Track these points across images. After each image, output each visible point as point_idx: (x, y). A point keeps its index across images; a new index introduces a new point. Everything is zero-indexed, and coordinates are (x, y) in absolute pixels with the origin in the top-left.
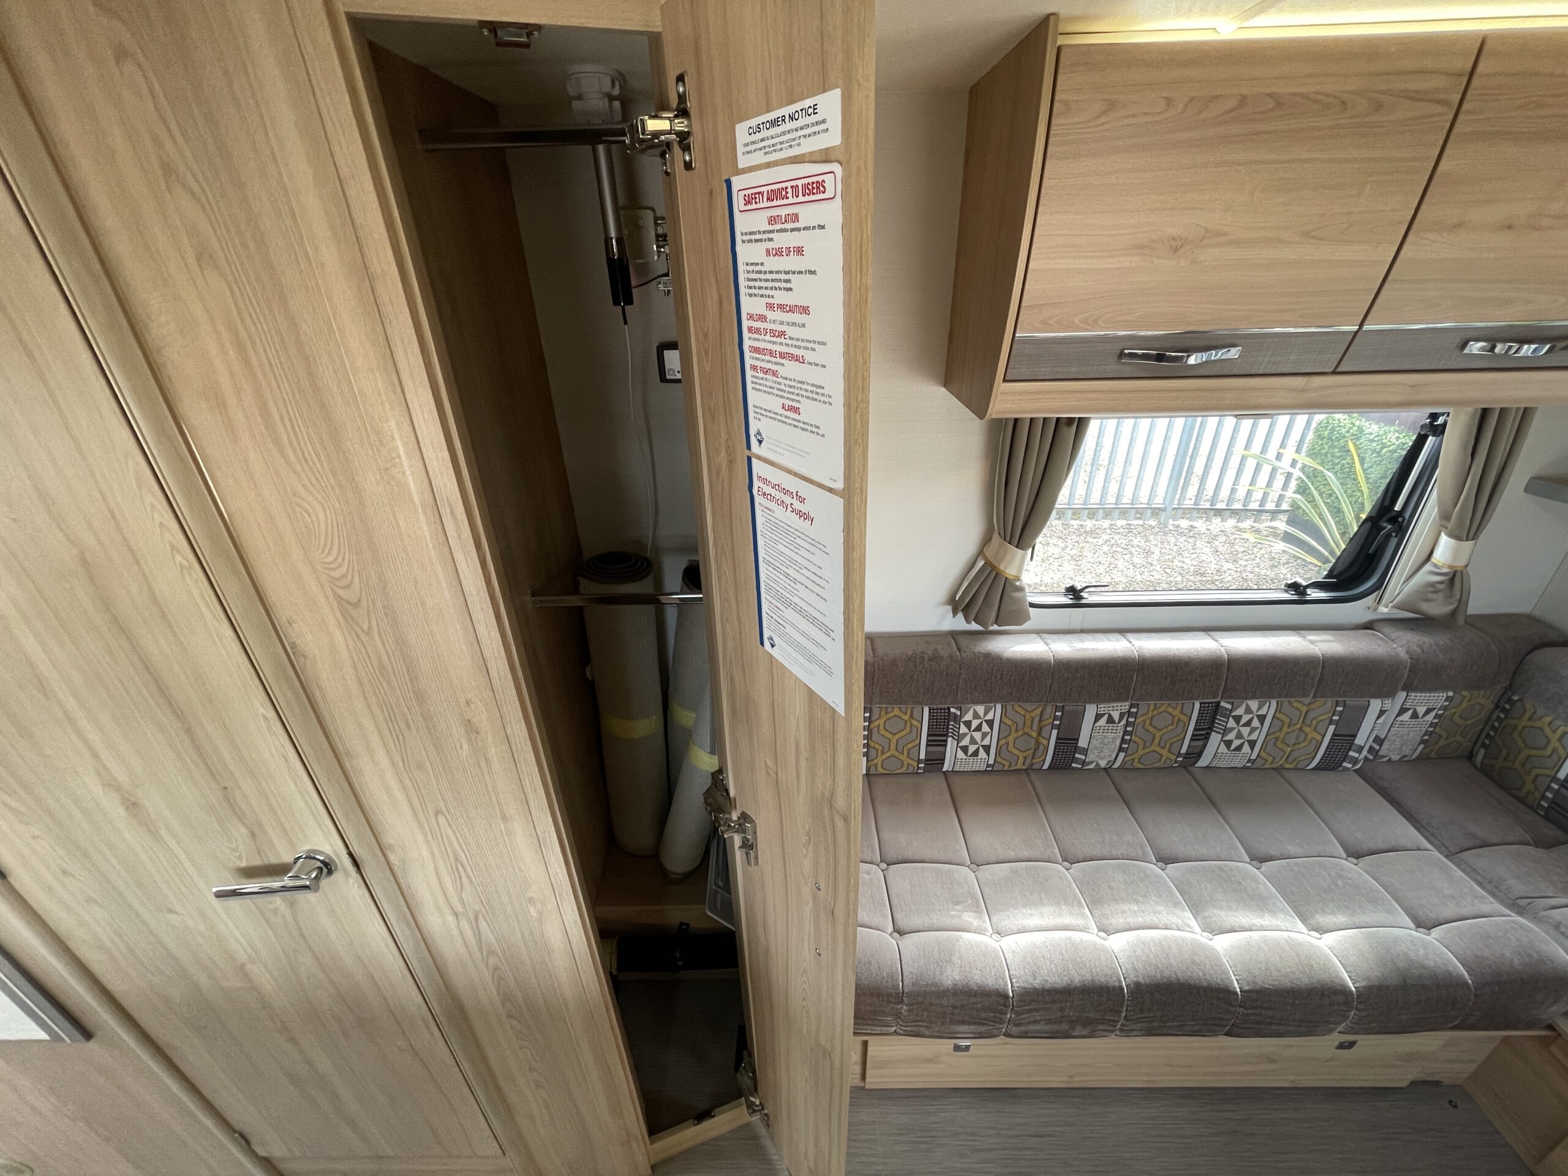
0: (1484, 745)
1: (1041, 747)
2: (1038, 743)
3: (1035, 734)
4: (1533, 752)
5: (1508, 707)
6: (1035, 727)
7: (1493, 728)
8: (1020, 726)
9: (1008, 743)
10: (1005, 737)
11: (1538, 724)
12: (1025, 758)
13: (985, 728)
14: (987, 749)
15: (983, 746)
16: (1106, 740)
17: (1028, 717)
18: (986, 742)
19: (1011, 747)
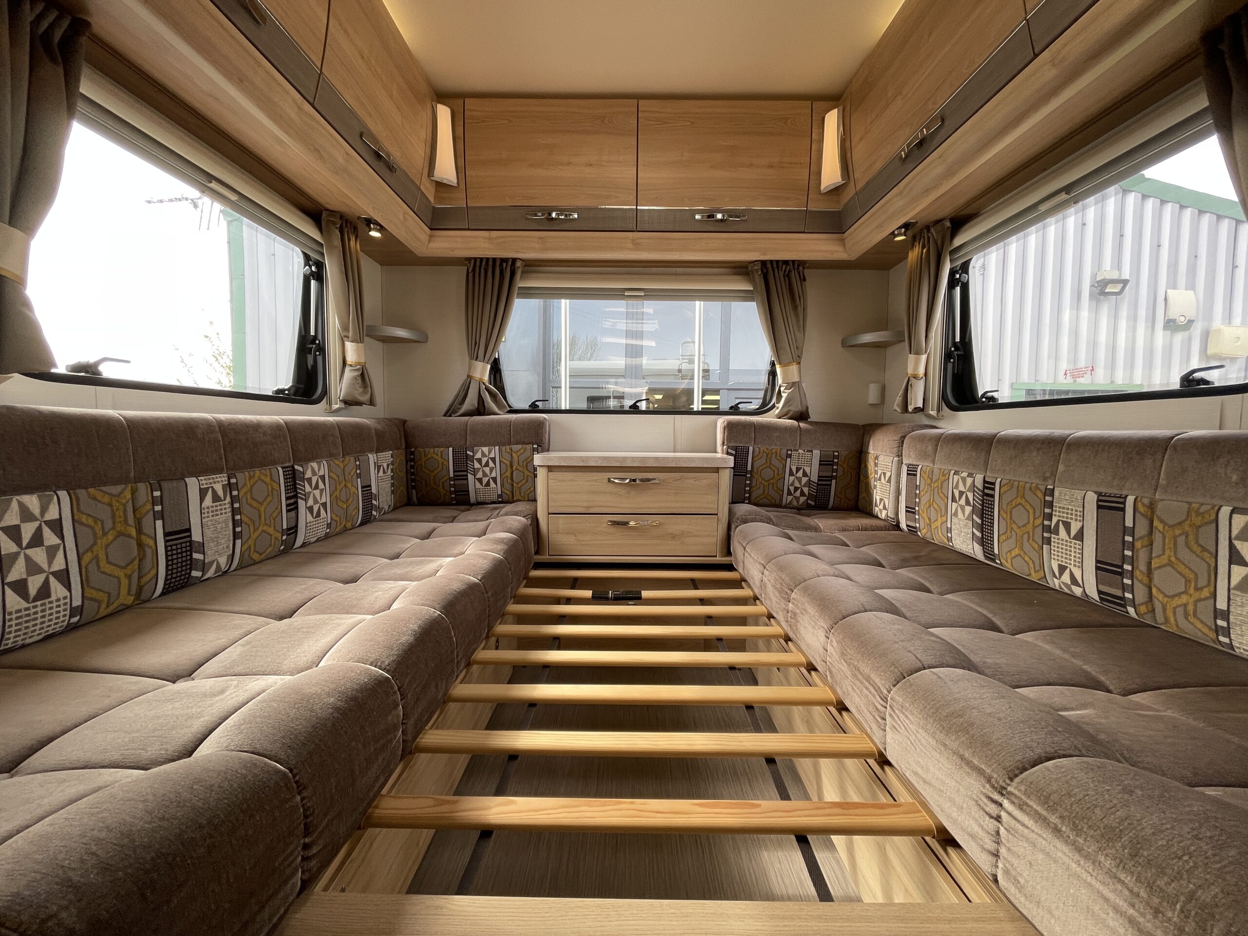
0: (413, 487)
1: (149, 552)
2: (140, 545)
3: (134, 533)
4: (435, 472)
5: (412, 457)
6: (131, 521)
7: (412, 474)
8: (109, 525)
9: (97, 558)
10: (90, 549)
11: (429, 456)
12: (129, 577)
13: (50, 538)
14: (64, 577)
15: (55, 574)
16: (219, 526)
17: (116, 504)
18: (59, 564)
19: (103, 563)
